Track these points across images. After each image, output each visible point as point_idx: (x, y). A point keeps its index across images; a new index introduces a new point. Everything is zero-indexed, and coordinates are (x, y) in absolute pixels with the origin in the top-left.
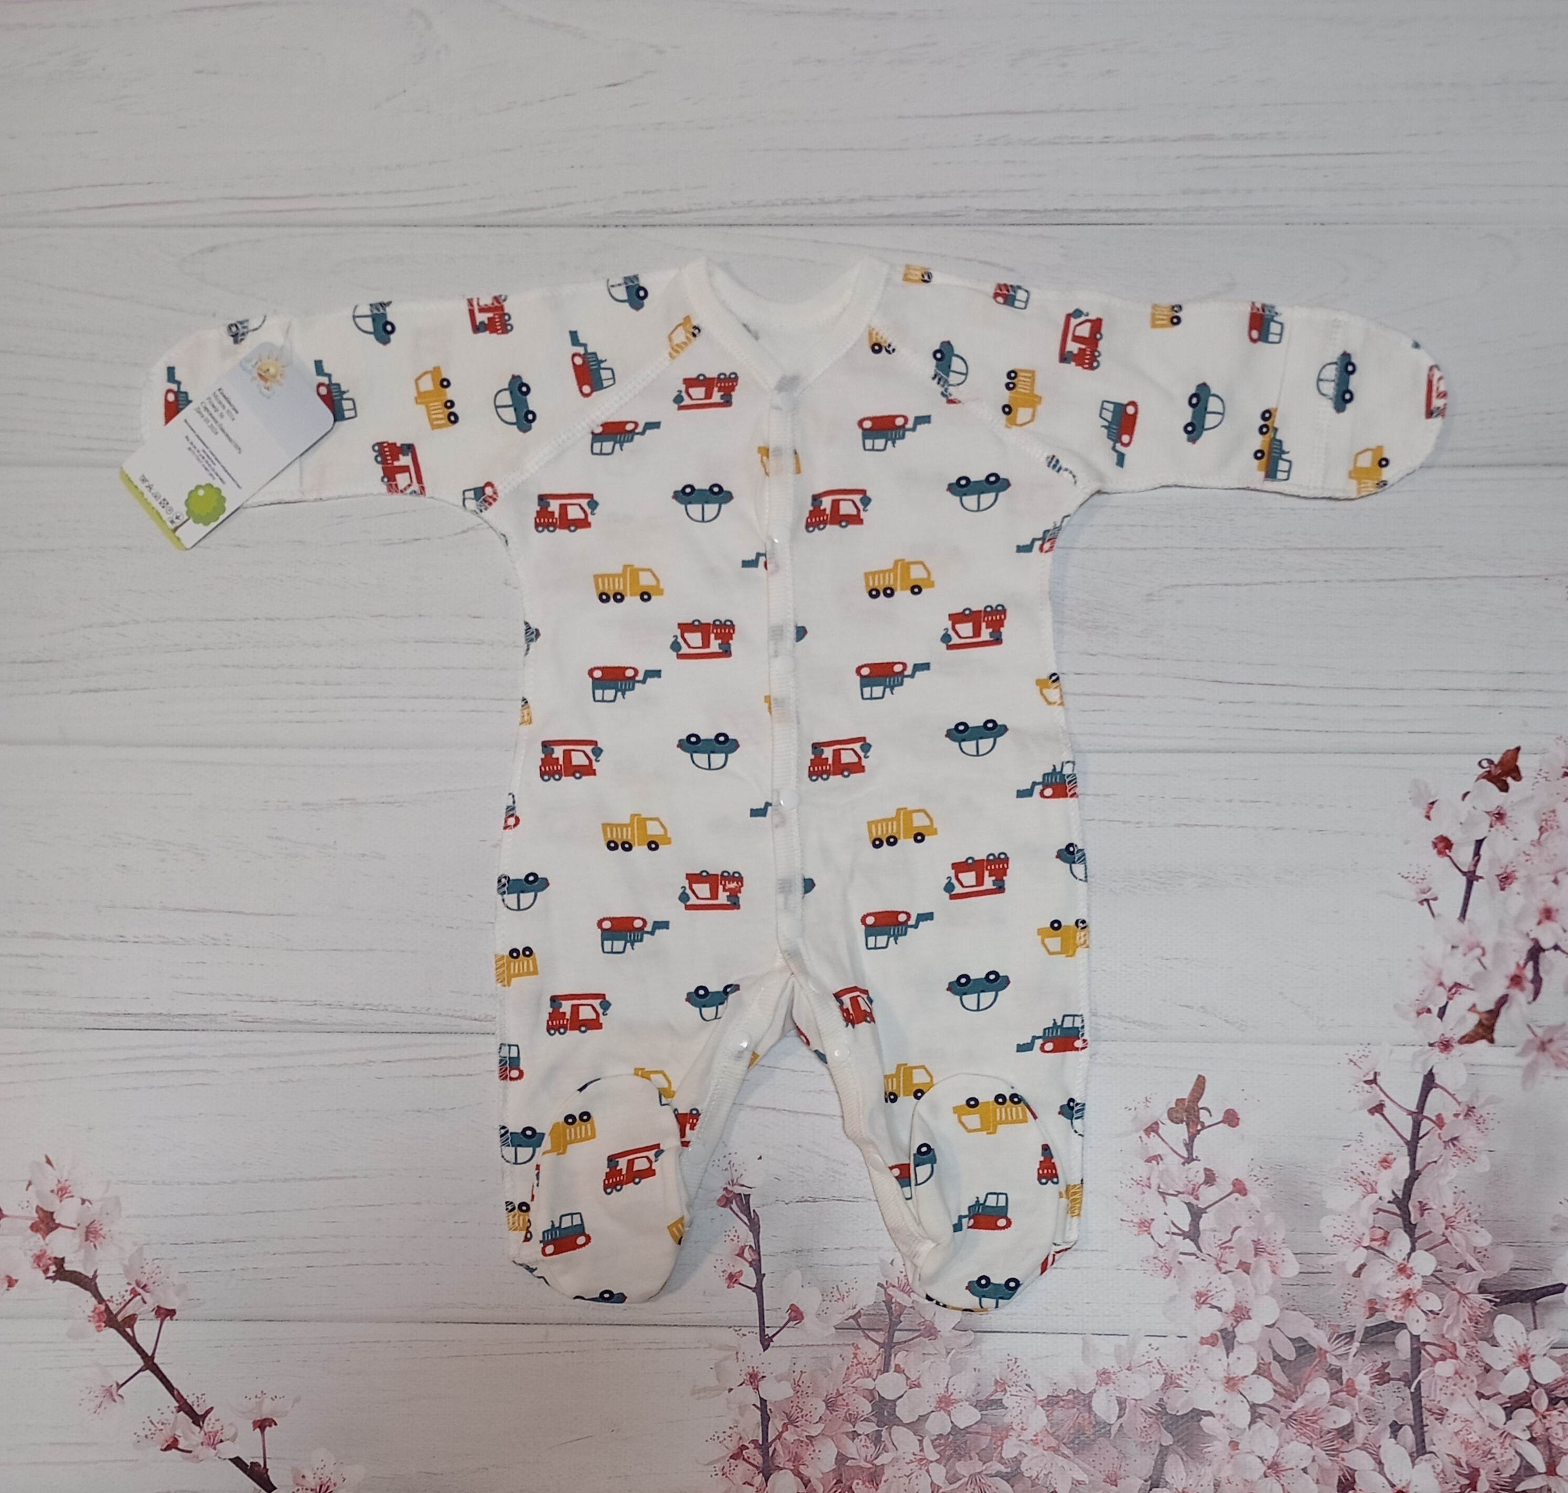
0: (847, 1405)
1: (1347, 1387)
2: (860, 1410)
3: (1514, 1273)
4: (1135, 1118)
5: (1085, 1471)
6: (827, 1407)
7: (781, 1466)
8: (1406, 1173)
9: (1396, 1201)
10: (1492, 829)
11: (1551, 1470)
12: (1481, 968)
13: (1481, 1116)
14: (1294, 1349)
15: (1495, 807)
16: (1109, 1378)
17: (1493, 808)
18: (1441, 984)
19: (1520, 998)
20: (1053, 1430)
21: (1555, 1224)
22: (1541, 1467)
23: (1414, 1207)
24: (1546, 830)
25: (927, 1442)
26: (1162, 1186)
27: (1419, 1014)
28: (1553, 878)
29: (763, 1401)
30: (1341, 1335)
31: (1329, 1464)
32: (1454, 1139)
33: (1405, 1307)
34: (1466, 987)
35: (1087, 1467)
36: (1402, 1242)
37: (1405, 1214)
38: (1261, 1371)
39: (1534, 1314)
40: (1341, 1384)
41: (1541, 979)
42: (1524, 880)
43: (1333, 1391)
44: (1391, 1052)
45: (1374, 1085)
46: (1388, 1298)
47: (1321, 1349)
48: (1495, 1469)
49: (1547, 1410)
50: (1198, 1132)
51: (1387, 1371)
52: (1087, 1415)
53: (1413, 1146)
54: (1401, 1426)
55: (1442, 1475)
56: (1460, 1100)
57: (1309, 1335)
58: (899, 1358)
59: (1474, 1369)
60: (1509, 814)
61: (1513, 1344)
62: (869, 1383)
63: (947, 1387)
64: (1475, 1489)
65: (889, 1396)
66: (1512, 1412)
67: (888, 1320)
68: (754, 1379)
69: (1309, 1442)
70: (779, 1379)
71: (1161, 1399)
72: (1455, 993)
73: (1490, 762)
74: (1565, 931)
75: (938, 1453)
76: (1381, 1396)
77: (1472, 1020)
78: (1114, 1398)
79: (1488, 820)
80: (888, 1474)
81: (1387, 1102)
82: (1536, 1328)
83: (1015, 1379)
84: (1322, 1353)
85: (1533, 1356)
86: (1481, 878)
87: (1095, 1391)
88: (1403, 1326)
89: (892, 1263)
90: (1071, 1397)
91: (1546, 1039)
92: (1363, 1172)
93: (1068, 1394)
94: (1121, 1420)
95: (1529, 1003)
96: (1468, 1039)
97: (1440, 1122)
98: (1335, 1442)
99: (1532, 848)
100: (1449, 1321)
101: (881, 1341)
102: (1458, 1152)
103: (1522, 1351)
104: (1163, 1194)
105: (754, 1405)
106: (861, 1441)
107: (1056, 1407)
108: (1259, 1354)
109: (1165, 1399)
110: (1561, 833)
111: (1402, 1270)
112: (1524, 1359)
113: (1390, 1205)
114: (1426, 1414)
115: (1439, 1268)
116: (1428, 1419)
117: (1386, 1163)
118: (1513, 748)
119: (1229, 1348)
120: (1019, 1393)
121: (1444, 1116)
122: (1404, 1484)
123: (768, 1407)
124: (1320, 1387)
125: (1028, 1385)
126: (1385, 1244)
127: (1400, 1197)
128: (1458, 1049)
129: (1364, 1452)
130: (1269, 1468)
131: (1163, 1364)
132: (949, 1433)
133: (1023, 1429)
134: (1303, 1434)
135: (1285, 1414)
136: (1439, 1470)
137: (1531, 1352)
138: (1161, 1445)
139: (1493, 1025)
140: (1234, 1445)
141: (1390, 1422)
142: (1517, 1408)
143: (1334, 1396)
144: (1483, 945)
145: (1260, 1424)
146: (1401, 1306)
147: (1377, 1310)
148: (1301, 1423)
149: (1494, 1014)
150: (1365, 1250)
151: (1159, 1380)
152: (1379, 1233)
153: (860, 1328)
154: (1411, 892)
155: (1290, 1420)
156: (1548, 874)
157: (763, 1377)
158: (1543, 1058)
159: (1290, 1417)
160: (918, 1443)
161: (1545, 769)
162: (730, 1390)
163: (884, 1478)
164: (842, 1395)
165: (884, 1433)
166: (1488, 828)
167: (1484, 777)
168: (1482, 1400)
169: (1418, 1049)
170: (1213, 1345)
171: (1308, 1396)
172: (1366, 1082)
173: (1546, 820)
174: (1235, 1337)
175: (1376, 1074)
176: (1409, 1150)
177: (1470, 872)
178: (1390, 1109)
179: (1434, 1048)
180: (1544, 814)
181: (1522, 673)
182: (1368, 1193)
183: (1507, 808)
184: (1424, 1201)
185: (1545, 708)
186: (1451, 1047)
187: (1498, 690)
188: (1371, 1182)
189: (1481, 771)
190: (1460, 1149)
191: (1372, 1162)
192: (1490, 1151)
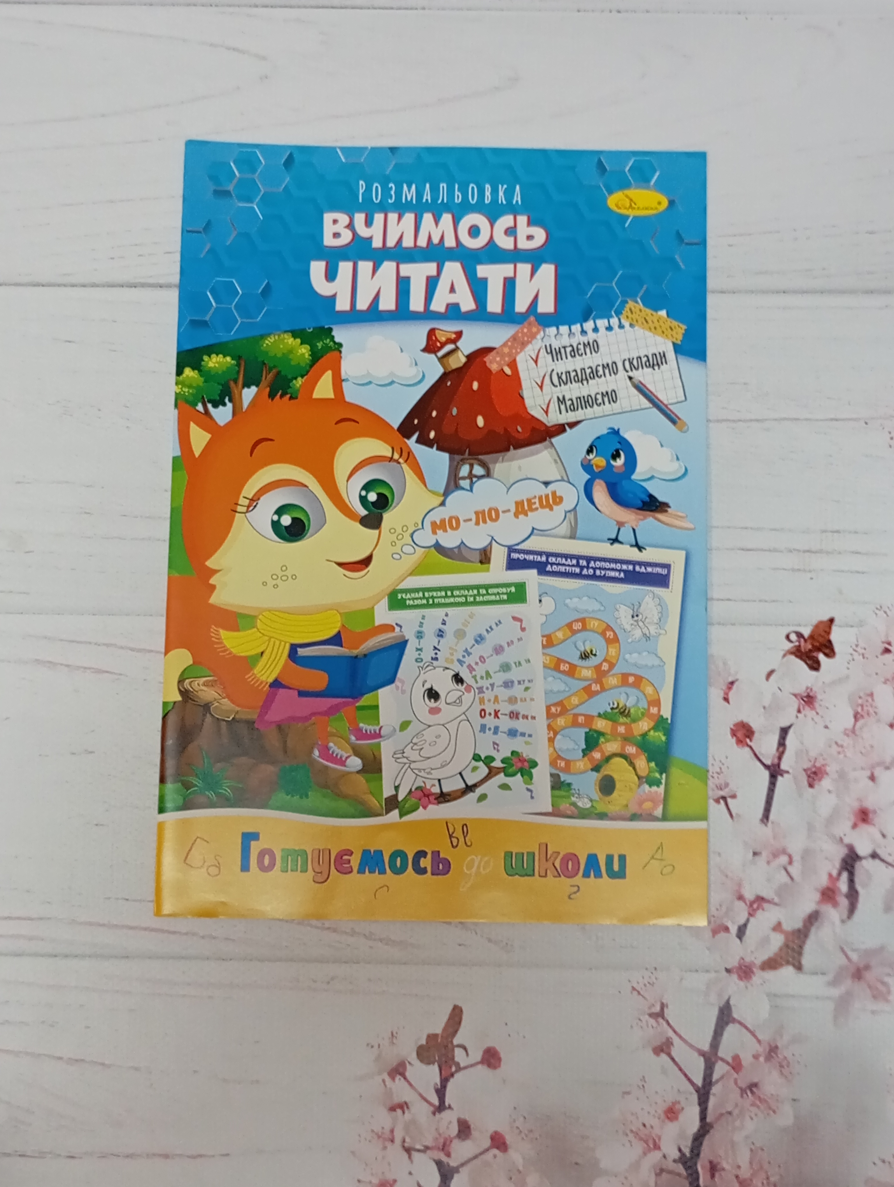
4: (378, 1058)
8: (694, 1126)
9: (683, 1159)
10: (800, 715)
12: (787, 880)
13: (785, 1058)
15: (804, 689)
17: (801, 689)
18: (741, 898)
19: (833, 915)
23: (702, 1167)
24: (862, 716)
26: (408, 1140)
27: (715, 932)
28: (868, 773)
32: (753, 1087)
34: (768, 901)
37: (693, 1177)
41: (857, 892)
42: (835, 776)
44: (682, 979)
45: (661, 1020)
50: (452, 1075)
53: (704, 1092)
56: (760, 1037)
60: (819, 697)
72: (758, 908)
73: (800, 635)
74: (884, 836)
77: (777, 941)
79: (795, 703)
81: (676, 1040)
86: (788, 772)
91: (861, 965)
92: (644, 1125)
95: (843, 921)
96: (771, 964)
97: (736, 1065)
99: (846, 737)
102: (758, 1103)
104: (408, 1151)
110: (878, 721)
113: (675, 1165)
117: (672, 1113)
118: (826, 618)
121: (742, 1056)
127: (688, 1155)
128: (759, 976)
139: (801, 947)
144: (790, 851)
149: (802, 934)
156: (862, 769)
158: (859, 988)
161: (862, 644)
166: (795, 712)
167: (792, 653)
169: (713, 975)
173: (862, 705)
175: (663, 1006)
176: (699, 1099)
177: (773, 765)
178: (678, 1049)
179: (732, 974)
180: (860, 697)
181: (838, 532)
182: (650, 1150)
183: (817, 690)
184: (715, 1161)
185: (863, 573)
186: (752, 974)
187: (808, 551)
188: (654, 1136)
189: (789, 646)
190: (760, 1098)
191: (656, 1111)
192: (794, 1100)
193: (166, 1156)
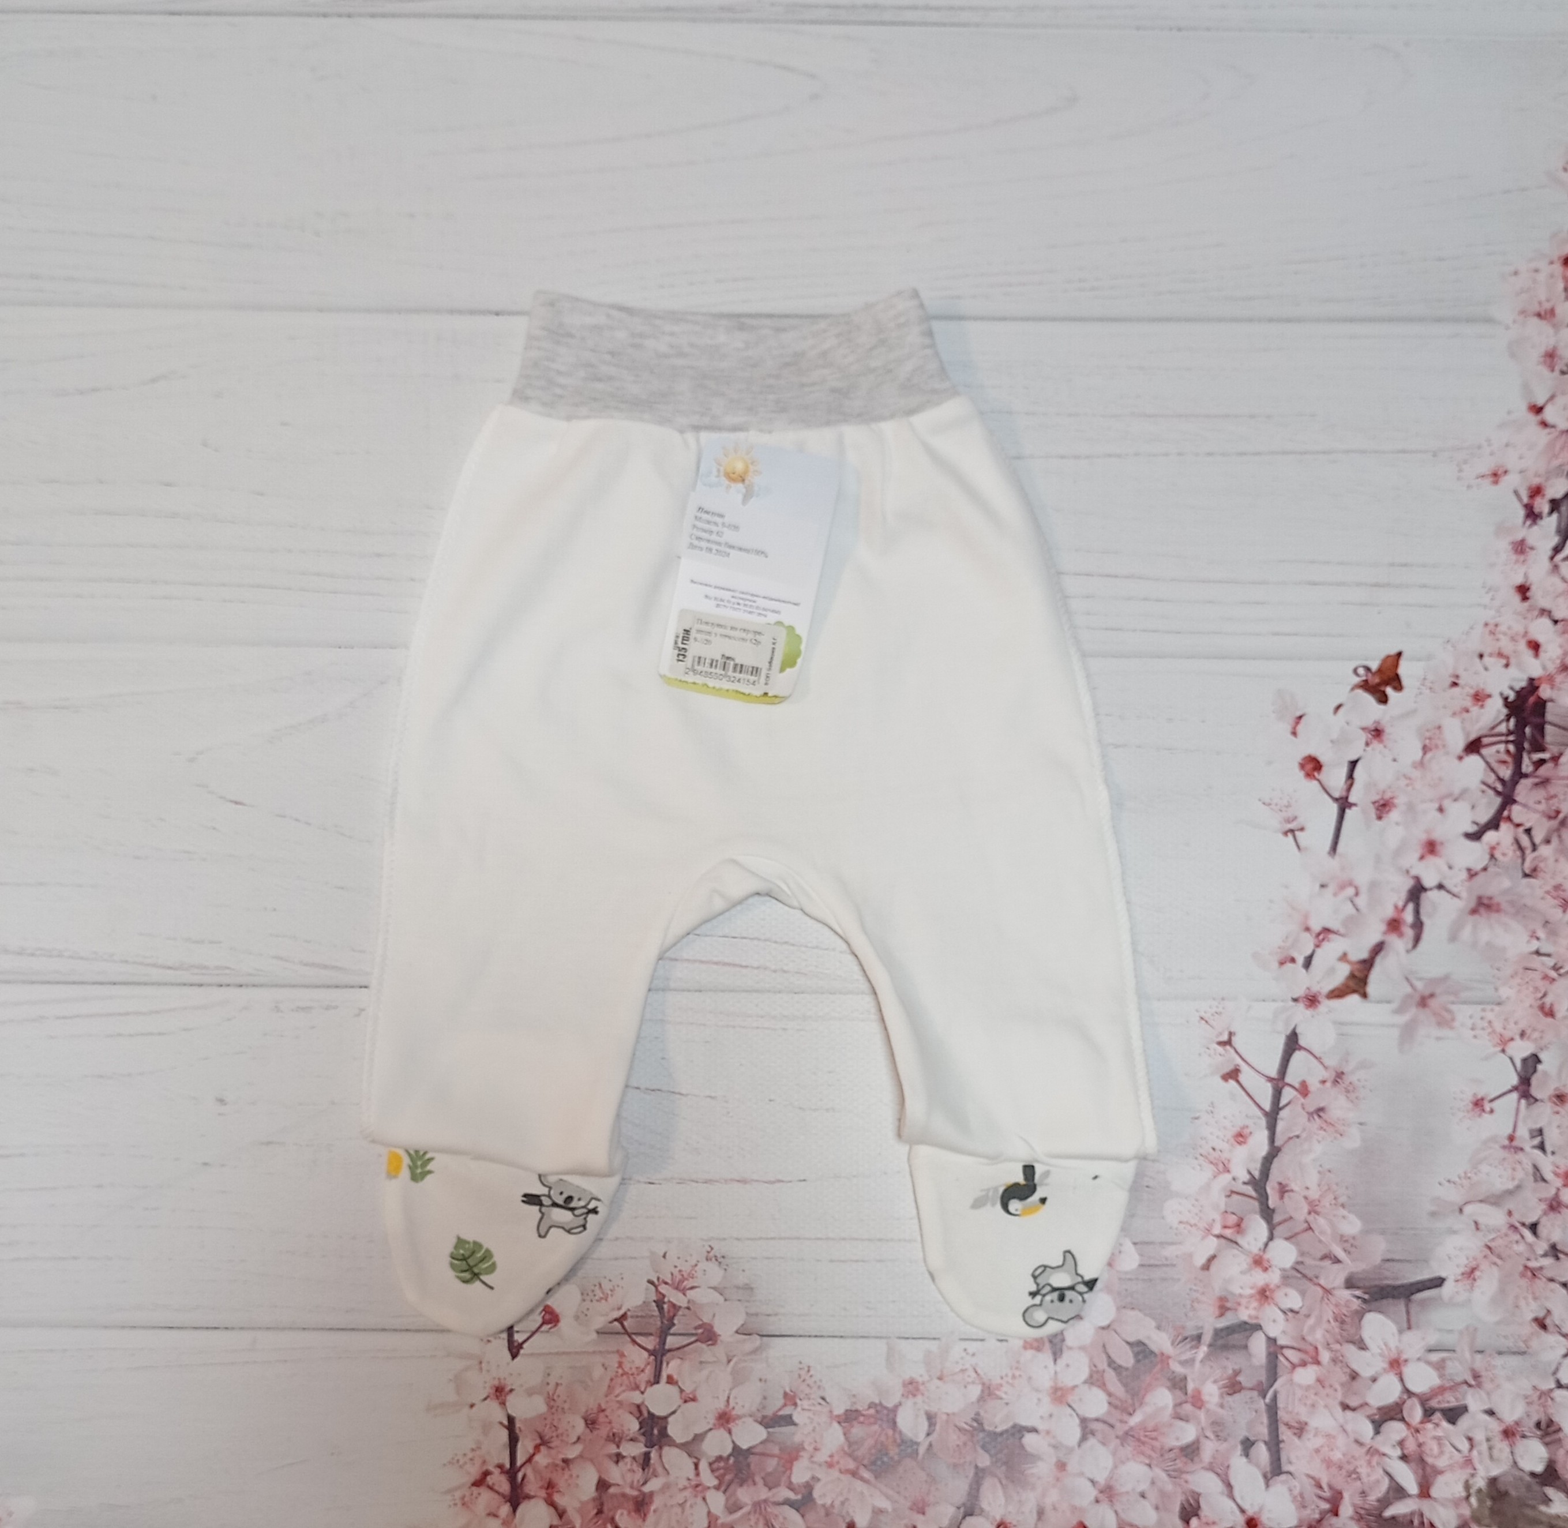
0: (610, 1423)
1: (1193, 1397)
2: (625, 1429)
3: (1388, 1265)
5: (888, 1497)
6: (587, 1424)
7: (532, 1494)
8: (1264, 1149)
9: (1253, 1182)
10: (1369, 749)
11: (1425, 1493)
12: (1353, 911)
13: (1351, 1083)
14: (1131, 1354)
15: (1372, 723)
16: (917, 1389)
17: (1369, 723)
18: (1307, 929)
19: (1398, 945)
20: (851, 1447)
21: (1433, 1208)
22: (1412, 1488)
23: (1273, 1189)
24: (1431, 750)
25: (703, 1466)
27: (1282, 963)
28: (1437, 805)
29: (511, 1420)
30: (1186, 1338)
31: (1169, 1487)
32: (1320, 1111)
33: (1261, 1305)
34: (1335, 933)
35: (891, 1492)
36: (1258, 1229)
37: (1263, 1197)
38: (1095, 1379)
39: (1408, 1313)
40: (1186, 1394)
41: (1422, 923)
42: (1403, 808)
43: (1178, 1401)
44: (1249, 1008)
45: (1228, 1047)
46: (1241, 1295)
47: (1162, 1354)
48: (1361, 1490)
49: (1422, 1422)
51: (1240, 1378)
52: (890, 1432)
53: (1272, 1117)
54: (1253, 1443)
55: (1299, 1499)
56: (1326, 1063)
57: (1149, 1338)
58: (671, 1368)
59: (1339, 1376)
60: (1387, 730)
61: (1384, 1347)
62: (636, 1397)
63: (728, 1401)
64: (1336, 1514)
65: (659, 1411)
66: (1380, 1426)
67: (659, 1323)
68: (500, 1392)
69: (1147, 1461)
70: (530, 1392)
71: (978, 1414)
72: (1323, 940)
73: (1368, 669)
74: (1450, 867)
75: (717, 1477)
76: (1231, 1408)
77: (1343, 972)
78: (922, 1413)
79: (1363, 737)
80: (657, 1503)
81: (1244, 1067)
82: (1409, 1328)
83: (807, 1390)
84: (1164, 1358)
85: (1406, 1361)
86: (1355, 805)
87: (900, 1404)
88: (1258, 1327)
89: (664, 1256)
90: (872, 1411)
91: (1427, 993)
92: (1214, 1149)
93: (870, 1407)
94: (930, 1438)
95: (1408, 951)
96: (1338, 993)
97: (1304, 1090)
98: (1178, 1461)
99: (1414, 770)
100: (1311, 1321)
101: (650, 1347)
102: (1324, 1126)
103: (1394, 1355)
105: (501, 1423)
106: (626, 1465)
107: (855, 1423)
108: (1091, 1359)
109: (982, 1413)
110: (1447, 753)
111: (1259, 1262)
112: (1396, 1364)
113: (1245, 1186)
114: (1282, 1428)
115: (1300, 1259)
116: (1285, 1434)
117: (1241, 1137)
118: (1394, 651)
119: (1056, 1355)
120: (813, 1408)
121: (1309, 1082)
122: (1256, 1509)
123: (518, 1425)
124: (1162, 1399)
125: (823, 1399)
126: (1238, 1232)
127: (1257, 1177)
128: (1326, 1005)
129: (1211, 1476)
130: (1101, 1492)
131: (979, 1371)
132: (729, 1456)
133: (816, 1449)
134: (1143, 1453)
135: (1121, 1429)
136: (1296, 1492)
137: (1404, 1357)
138: (976, 1467)
139: (1366, 977)
140: (1061, 1466)
141: (1241, 1438)
142: (1386, 1421)
143: (1179, 1410)
144: (1356, 883)
145: (1092, 1441)
146: (1255, 1304)
147: (1228, 1309)
148: (1139, 1440)
149: (1368, 964)
150: (1215, 1239)
151: (975, 1391)
152: (1232, 1220)
153: (626, 1333)
154: (1275, 821)
155: (1128, 1435)
156: (1431, 801)
157: (511, 1390)
158: (1423, 1015)
159: (1127, 1433)
160: (693, 1467)
161: (1430, 678)
162: (472, 1406)
163: (653, 1508)
164: (603, 1411)
165: (654, 1455)
166: (1364, 746)
167: (1360, 687)
168: (1349, 1413)
169: (1280, 1004)
170: (1038, 1349)
171: (1148, 1409)
172: (1221, 1043)
173: (1430, 739)
174: (1063, 1340)
175: (1231, 1034)
176: (1268, 1122)
177: (1341, 798)
178: (1247, 1076)
179: (1298, 1004)
180: (1428, 731)
181: (1405, 565)
182: (1220, 1173)
183: (1385, 724)
184: (1284, 1183)
185: (1431, 607)
186: (1317, 1004)
187: (1376, 585)
188: (1223, 1160)
189: (1356, 680)
190: (1326, 1121)
191: (1225, 1136)
192: (1361, 1124)
193: (743, 1181)
